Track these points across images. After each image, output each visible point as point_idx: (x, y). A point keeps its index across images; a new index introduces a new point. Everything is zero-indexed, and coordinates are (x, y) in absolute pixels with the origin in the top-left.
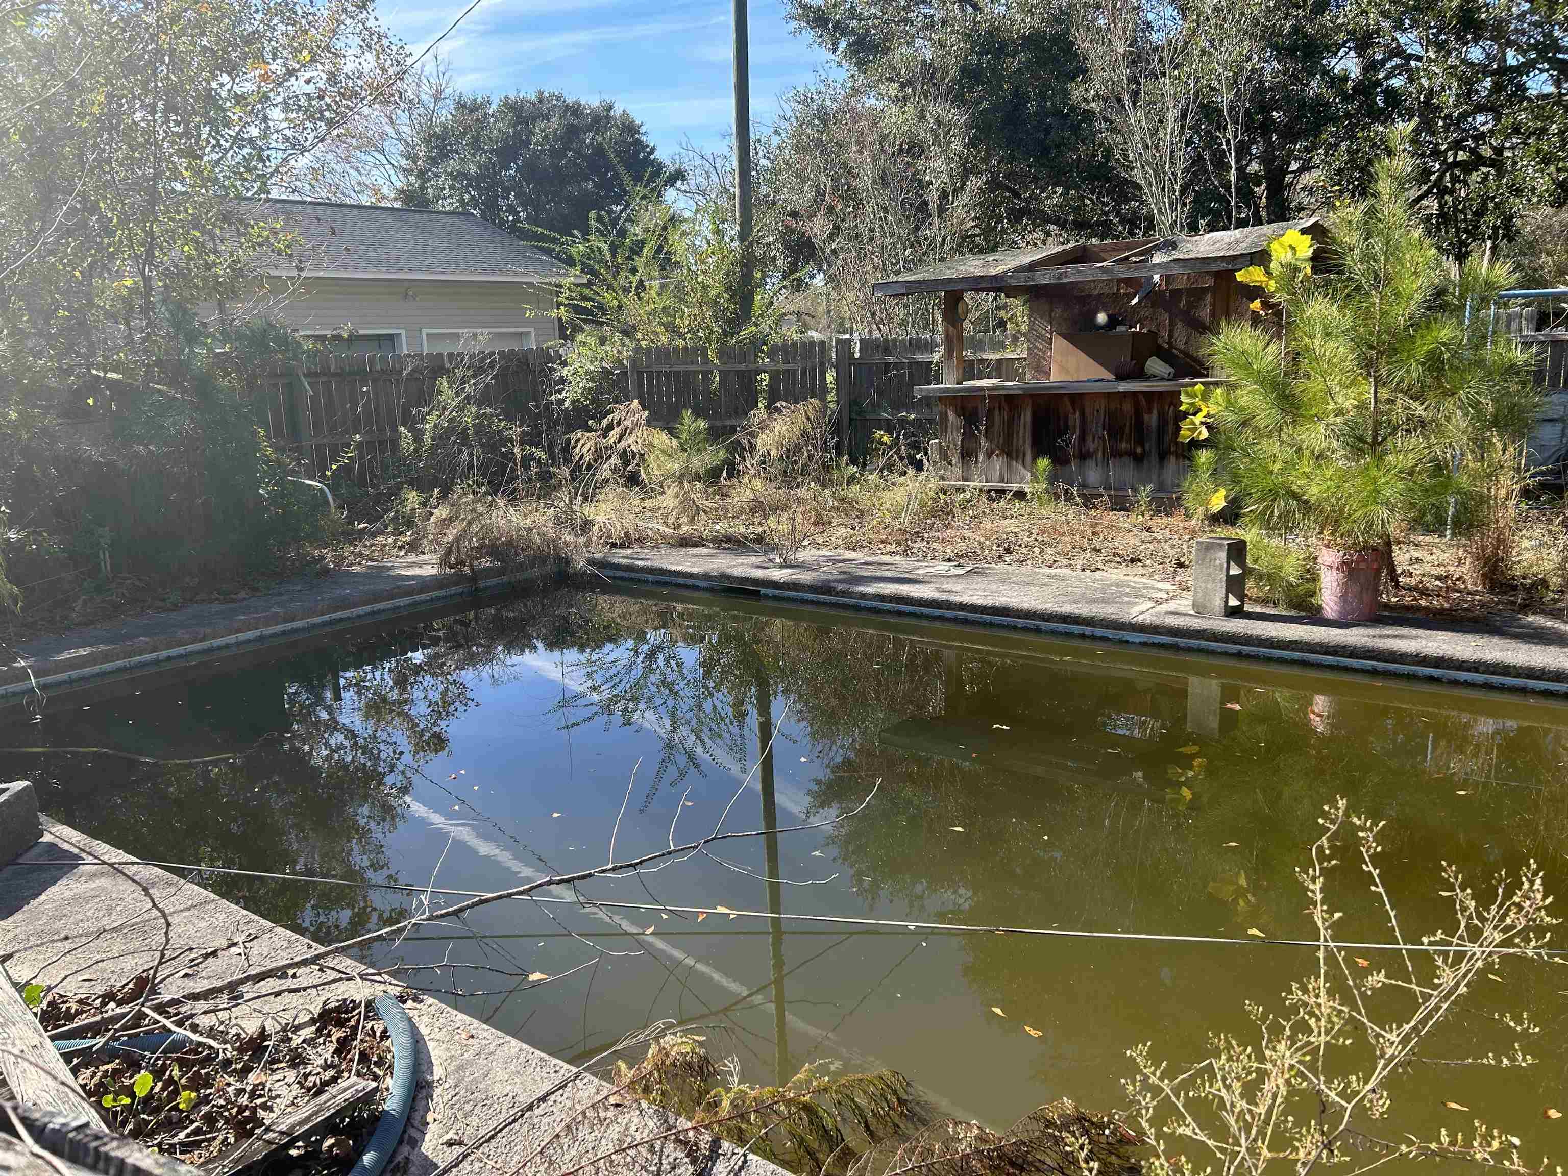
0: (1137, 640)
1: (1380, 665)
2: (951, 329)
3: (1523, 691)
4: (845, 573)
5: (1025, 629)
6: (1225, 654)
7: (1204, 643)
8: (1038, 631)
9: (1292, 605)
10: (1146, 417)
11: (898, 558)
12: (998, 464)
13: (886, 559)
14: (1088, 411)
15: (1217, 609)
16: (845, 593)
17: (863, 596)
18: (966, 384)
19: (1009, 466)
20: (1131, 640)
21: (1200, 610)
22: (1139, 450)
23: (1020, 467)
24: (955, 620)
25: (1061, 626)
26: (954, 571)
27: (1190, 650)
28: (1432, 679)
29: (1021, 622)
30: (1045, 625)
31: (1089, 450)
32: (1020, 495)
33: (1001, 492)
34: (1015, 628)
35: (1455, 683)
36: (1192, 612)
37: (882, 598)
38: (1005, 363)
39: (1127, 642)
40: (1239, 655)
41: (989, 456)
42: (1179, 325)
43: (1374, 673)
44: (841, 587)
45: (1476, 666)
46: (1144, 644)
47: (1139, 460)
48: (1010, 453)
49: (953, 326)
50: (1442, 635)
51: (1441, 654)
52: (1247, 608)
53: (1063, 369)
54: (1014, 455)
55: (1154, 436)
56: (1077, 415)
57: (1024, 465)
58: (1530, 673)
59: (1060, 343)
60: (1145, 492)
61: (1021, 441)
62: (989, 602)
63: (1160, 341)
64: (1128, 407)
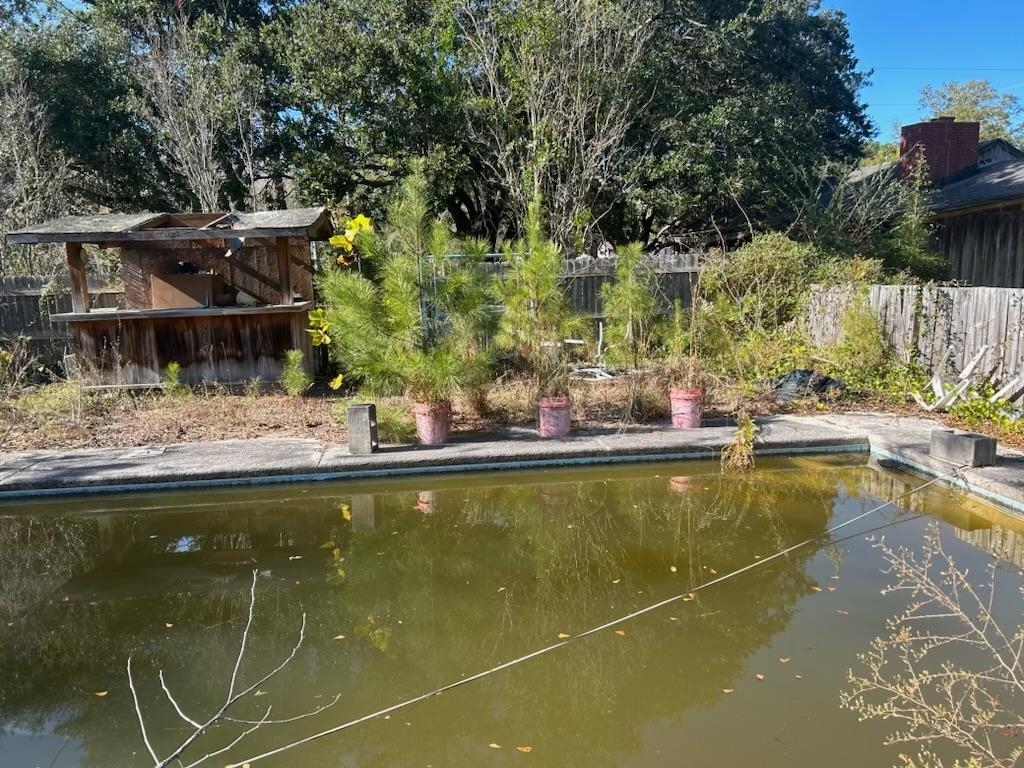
0: (323, 478)
1: (468, 466)
2: (75, 270)
3: (538, 467)
4: (59, 468)
5: (239, 485)
6: (380, 477)
7: (367, 472)
8: (249, 485)
9: (403, 441)
10: (241, 331)
11: (91, 449)
12: (131, 369)
13: (81, 451)
14: (198, 329)
15: (366, 450)
16: (71, 484)
17: (91, 483)
18: (93, 311)
19: (141, 371)
20: (318, 478)
21: (355, 452)
22: (240, 354)
23: (150, 371)
24: (180, 488)
25: (267, 478)
26: (152, 453)
27: (358, 478)
28: (496, 469)
29: (235, 481)
30: (254, 480)
31: (202, 356)
32: (158, 391)
33: (139, 391)
34: (230, 486)
35: (507, 469)
36: (349, 454)
37: (111, 482)
38: (105, 297)
39: (315, 480)
40: (390, 476)
41: (123, 365)
42: (237, 271)
43: (466, 471)
44: (66, 480)
45: (517, 458)
46: (328, 480)
47: (240, 360)
48: (140, 360)
49: (78, 269)
50: (491, 444)
51: (499, 454)
52: (381, 446)
53: (162, 299)
54: (144, 362)
55: (249, 343)
56: (191, 332)
57: (152, 369)
58: (541, 457)
59: (156, 283)
60: (256, 381)
61: (148, 353)
62: (208, 470)
63: (225, 281)
64: (228, 325)
